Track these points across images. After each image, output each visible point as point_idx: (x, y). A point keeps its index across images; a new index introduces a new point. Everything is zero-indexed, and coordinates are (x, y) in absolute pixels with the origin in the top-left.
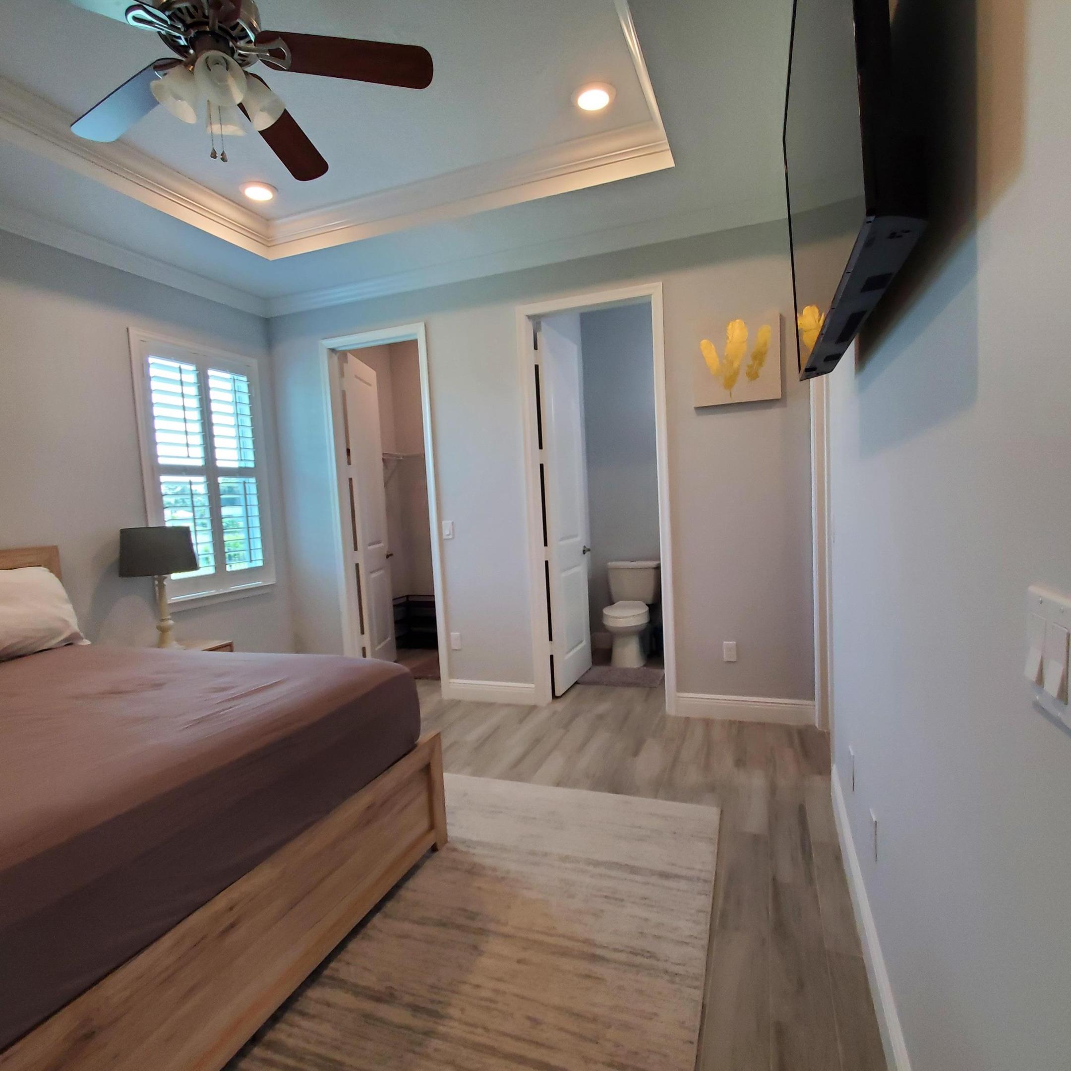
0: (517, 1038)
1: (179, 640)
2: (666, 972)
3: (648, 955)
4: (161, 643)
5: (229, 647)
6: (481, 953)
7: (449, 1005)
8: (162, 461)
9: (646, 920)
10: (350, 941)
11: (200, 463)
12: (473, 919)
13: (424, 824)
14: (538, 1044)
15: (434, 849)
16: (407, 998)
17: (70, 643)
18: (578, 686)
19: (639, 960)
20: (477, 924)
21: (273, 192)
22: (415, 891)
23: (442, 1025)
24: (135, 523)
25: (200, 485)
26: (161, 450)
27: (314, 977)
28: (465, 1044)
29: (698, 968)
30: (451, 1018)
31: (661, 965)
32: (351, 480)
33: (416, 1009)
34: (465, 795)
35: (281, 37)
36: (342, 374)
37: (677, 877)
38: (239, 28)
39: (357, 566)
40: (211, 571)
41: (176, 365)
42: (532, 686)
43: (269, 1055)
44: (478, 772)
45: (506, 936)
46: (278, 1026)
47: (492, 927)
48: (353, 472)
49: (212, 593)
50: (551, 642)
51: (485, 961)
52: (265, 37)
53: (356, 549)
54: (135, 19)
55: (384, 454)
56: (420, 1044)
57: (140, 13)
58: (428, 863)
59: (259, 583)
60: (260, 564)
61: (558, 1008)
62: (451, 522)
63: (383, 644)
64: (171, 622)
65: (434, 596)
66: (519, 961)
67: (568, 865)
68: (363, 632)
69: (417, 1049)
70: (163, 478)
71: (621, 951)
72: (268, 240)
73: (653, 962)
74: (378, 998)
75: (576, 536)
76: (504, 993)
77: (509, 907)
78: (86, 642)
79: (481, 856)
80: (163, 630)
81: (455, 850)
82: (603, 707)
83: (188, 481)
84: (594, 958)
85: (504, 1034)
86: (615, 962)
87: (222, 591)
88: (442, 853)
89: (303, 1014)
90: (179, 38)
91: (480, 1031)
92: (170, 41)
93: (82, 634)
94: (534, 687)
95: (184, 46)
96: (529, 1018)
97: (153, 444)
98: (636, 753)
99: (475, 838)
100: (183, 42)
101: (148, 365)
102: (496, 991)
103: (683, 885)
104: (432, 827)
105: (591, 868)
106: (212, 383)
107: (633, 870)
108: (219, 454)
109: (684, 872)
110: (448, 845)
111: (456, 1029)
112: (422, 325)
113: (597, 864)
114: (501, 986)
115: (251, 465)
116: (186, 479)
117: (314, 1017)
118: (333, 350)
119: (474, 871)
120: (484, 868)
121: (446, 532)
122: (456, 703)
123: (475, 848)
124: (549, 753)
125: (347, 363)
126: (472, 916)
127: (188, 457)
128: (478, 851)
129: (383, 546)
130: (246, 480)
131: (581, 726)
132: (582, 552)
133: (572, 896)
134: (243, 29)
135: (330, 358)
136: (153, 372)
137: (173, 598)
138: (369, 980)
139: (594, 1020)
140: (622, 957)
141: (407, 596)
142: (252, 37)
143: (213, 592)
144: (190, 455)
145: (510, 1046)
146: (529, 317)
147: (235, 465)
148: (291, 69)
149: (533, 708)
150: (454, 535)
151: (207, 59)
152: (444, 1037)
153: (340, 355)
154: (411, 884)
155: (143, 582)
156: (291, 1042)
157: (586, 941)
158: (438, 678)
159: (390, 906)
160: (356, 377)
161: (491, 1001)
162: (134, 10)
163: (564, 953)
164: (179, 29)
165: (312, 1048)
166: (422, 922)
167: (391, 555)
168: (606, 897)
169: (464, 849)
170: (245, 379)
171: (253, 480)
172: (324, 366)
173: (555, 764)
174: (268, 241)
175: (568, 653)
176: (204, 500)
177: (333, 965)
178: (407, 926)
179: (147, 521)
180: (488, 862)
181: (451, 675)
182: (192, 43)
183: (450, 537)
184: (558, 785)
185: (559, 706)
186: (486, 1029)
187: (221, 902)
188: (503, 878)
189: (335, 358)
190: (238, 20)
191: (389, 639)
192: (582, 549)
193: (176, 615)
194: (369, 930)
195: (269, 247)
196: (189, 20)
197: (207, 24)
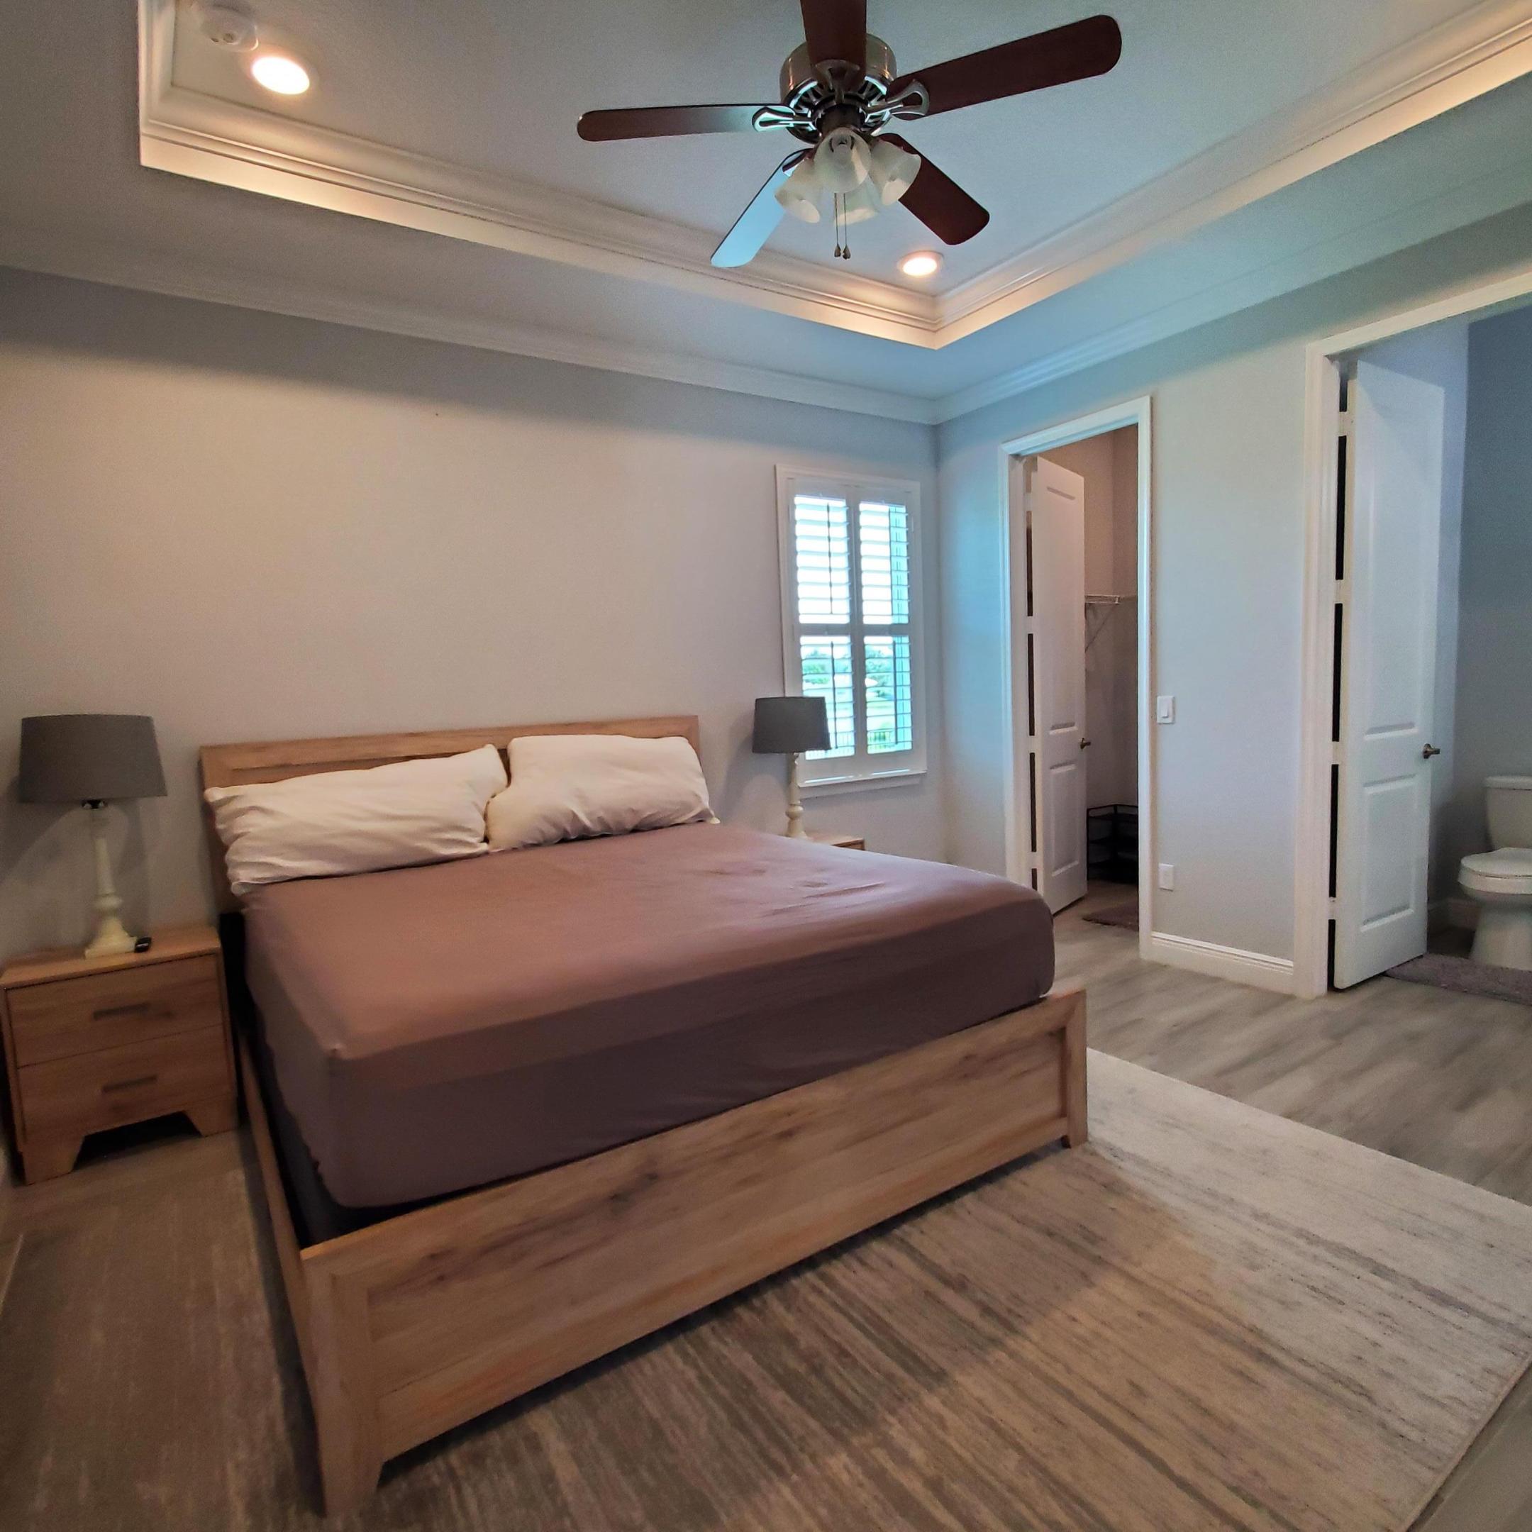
0: (1107, 1398)
1: (809, 832)
2: (1383, 1425)
3: (1359, 1390)
4: (789, 833)
5: (860, 845)
6: (1091, 1285)
7: (1028, 1323)
8: (803, 620)
9: (1375, 1344)
10: (931, 1210)
11: (845, 620)
12: (1093, 1243)
13: (1052, 1106)
14: (1133, 1415)
15: (1065, 1143)
16: (980, 1296)
17: (701, 819)
18: (1385, 979)
19: (1337, 1388)
20: (1096, 1251)
21: (937, 260)
22: (1024, 1184)
23: (1014, 1340)
24: (773, 693)
25: (842, 646)
26: (802, 607)
27: (882, 1229)
28: (1036, 1371)
29: (1453, 1447)
30: (1027, 1338)
31: (1376, 1412)
32: (1030, 637)
33: (986, 1311)
34: (1132, 1091)
35: (915, 78)
36: (1028, 488)
37: (1467, 1309)
38: (869, 86)
39: (1032, 756)
40: (850, 752)
41: (823, 502)
42: (1290, 963)
43: (820, 1284)
44: (1164, 1067)
45: (1131, 1279)
46: (834, 1262)
47: (1116, 1260)
48: (1034, 625)
49: (849, 779)
50: (1332, 899)
51: (1092, 1295)
52: (897, 86)
53: (1032, 733)
54: (763, 124)
55: (1087, 597)
56: (980, 1348)
57: (767, 116)
58: (1053, 1158)
59: (906, 771)
60: (908, 746)
61: (1182, 1393)
62: (1171, 697)
63: (1063, 869)
64: (801, 809)
65: (1137, 807)
66: (1140, 1314)
67: (1263, 1226)
68: (1034, 849)
69: (977, 1351)
70: (804, 640)
71: (1312, 1366)
72: (935, 322)
73: (1365, 1403)
74: (947, 1282)
75: (1411, 725)
76: (1107, 1341)
77: (1149, 1247)
78: (716, 821)
79: (1131, 1174)
80: (792, 817)
81: (1094, 1154)
82: (1423, 1021)
83: (830, 643)
84: (1261, 1356)
85: (1090, 1384)
86: (1293, 1373)
87: (861, 778)
88: (1076, 1152)
89: (863, 1263)
90: (808, 125)
91: (1059, 1366)
92: (798, 132)
93: (712, 812)
94: (1292, 965)
95: (813, 131)
96: (1132, 1383)
97: (794, 599)
98: (1464, 1105)
99: (1128, 1148)
100: (812, 127)
101: (794, 506)
102: (1098, 1335)
103: (1474, 1324)
104: (1063, 1113)
105: (1301, 1243)
106: (863, 520)
107: (1379, 1270)
108: (867, 608)
109: (1484, 1307)
110: (1087, 1145)
111: (1030, 1353)
112: (1146, 401)
113: (1313, 1240)
114: (1108, 1333)
115: (905, 620)
116: (827, 640)
117: (872, 1269)
118: (1017, 456)
119: (1113, 1187)
120: (1129, 1188)
121: (1163, 711)
122: (1157, 968)
123: (1122, 1160)
124: (1293, 1068)
125: (1036, 470)
126: (1093, 1239)
127: (831, 613)
128: (1127, 1165)
129: (1077, 731)
130: (897, 640)
131: (1368, 1041)
132: (1422, 755)
133: (1254, 1267)
134: (874, 86)
135: (1012, 467)
136: (799, 514)
137: (805, 781)
138: (942, 1260)
139: (1232, 1428)
140: (1312, 1375)
141: (1115, 806)
142: (884, 90)
143: (851, 778)
144: (834, 612)
145: (1093, 1400)
146: (1331, 358)
147: (888, 621)
148: (930, 112)
149: (1287, 998)
150: (1174, 718)
151: (830, 143)
152: (1012, 1354)
153: (1027, 462)
154: (1023, 1174)
155: (775, 761)
156: (844, 1283)
157: (1252, 1330)
158: (1135, 927)
159: (989, 1190)
160: (1050, 489)
161: (1086, 1342)
162: (759, 116)
163: (1212, 1330)
164: (806, 115)
165: (861, 1296)
166: (1022, 1221)
167: (1088, 744)
168: (1313, 1288)
169: (1108, 1156)
170: (903, 509)
171: (906, 640)
172: (1003, 480)
173: (1298, 1085)
174: (936, 324)
175: (1368, 921)
176: (847, 664)
177: (906, 1227)
178: (1004, 1220)
179: (784, 692)
180: (1139, 1183)
181: (1155, 927)
182: (819, 124)
183: (1169, 720)
184: (1289, 1115)
185: (1338, 1004)
186: (1069, 1370)
187: (778, 1103)
188: (1153, 1210)
189: (1020, 466)
190: (867, 78)
191: (1077, 863)
192: (1422, 749)
193: (805, 802)
194: (957, 1205)
195: (935, 332)
196: (816, 102)
197: (832, 98)
